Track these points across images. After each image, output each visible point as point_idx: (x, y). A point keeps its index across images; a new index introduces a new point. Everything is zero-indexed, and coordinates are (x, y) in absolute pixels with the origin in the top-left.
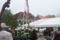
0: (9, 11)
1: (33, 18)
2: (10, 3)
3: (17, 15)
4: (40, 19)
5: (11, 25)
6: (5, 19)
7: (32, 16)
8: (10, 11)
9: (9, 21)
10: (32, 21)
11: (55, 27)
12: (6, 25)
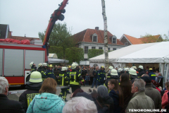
0: (62, 27)
1: (114, 42)
2: (64, 11)
3: (80, 36)
4: (129, 44)
5: (67, 58)
6: (55, 44)
7: (111, 39)
8: (64, 27)
9: (64, 50)
10: (111, 49)
11: (164, 63)
12: (59, 58)
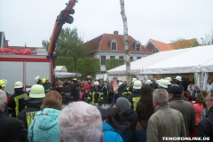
0: (72, 33)
1: (138, 49)
2: (73, 12)
3: (95, 44)
4: (157, 51)
5: (79, 71)
6: (64, 54)
7: (134, 45)
8: (74, 32)
9: (75, 60)
10: (135, 58)
11: (200, 73)
12: (68, 71)
